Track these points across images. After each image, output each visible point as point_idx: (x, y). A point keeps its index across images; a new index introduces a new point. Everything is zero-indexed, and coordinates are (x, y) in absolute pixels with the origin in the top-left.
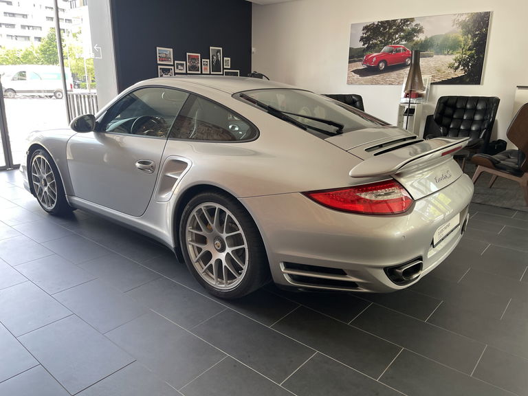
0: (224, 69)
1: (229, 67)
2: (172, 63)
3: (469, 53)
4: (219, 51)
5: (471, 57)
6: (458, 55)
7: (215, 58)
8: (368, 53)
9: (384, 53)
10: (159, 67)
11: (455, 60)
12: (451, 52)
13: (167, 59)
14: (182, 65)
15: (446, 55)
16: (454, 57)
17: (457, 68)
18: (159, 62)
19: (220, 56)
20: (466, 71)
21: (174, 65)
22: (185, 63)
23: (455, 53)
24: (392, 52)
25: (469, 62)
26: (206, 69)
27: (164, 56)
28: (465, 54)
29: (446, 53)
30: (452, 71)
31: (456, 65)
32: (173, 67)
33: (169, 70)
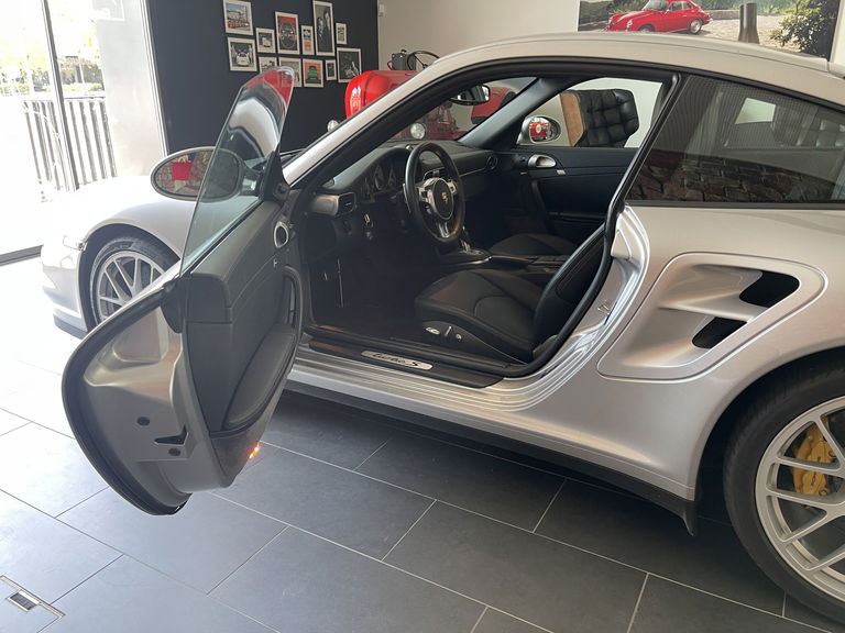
0: (337, 46)
1: (345, 43)
2: (251, 33)
3: (809, 12)
4: (327, 10)
5: (814, 18)
6: (790, 15)
7: (321, 23)
8: (617, 12)
9: (649, 11)
10: (230, 40)
11: (783, 24)
12: (775, 10)
13: (240, 23)
14: (268, 36)
15: (766, 15)
16: (781, 19)
17: (787, 39)
18: (228, 30)
19: (330, 18)
20: (803, 45)
21: (254, 37)
22: (272, 31)
23: (783, 11)
24: (664, 8)
25: (809, 28)
26: (308, 45)
27: (235, 16)
28: (801, 14)
29: (767, 11)
30: (778, 44)
31: (786, 33)
32: (252, 41)
33: (247, 46)
